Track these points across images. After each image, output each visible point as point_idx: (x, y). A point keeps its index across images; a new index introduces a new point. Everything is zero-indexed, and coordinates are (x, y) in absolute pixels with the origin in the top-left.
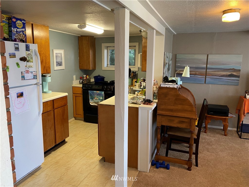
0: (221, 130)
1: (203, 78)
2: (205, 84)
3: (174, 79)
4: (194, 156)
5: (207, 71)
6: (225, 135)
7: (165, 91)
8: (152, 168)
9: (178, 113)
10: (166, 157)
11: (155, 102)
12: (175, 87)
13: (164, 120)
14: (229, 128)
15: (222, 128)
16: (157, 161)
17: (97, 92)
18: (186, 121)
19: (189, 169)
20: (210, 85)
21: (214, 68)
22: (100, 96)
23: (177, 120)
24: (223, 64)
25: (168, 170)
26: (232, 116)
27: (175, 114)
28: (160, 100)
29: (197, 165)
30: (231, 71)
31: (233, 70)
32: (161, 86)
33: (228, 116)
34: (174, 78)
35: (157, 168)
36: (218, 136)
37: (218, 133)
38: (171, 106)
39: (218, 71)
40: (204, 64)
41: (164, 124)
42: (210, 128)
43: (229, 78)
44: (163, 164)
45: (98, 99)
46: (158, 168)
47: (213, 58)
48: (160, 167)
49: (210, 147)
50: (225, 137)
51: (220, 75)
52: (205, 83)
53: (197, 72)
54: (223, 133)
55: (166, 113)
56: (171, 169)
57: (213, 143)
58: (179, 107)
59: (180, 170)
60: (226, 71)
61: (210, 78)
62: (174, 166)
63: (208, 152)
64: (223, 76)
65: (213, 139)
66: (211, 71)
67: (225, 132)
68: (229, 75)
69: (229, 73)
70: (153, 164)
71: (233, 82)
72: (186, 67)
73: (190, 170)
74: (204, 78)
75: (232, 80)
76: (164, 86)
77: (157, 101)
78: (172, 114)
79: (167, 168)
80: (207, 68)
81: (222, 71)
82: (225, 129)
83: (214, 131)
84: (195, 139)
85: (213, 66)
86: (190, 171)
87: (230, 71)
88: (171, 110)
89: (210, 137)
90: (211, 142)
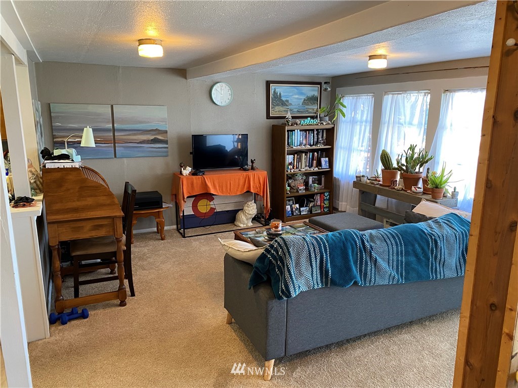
0: (154, 232)
1: (111, 149)
2: (115, 159)
3: (64, 152)
4: (126, 282)
5: (116, 134)
6: (162, 239)
7: (57, 175)
8: (53, 328)
9: (89, 213)
10: (77, 299)
11: (39, 200)
12: (76, 167)
13: (64, 231)
14: (166, 228)
15: (155, 229)
16: (59, 314)
18: (106, 223)
19: (123, 304)
20: (125, 160)
21: (126, 129)
23: (88, 225)
24: (141, 122)
25: (86, 320)
26: (167, 205)
27: (84, 215)
28: (50, 194)
29: (133, 294)
30: (154, 133)
31: (157, 132)
32: (47, 167)
33: (161, 207)
34: (64, 150)
35: (64, 323)
36: (151, 243)
37: (151, 239)
38: (74, 201)
39: (135, 135)
40: (108, 122)
41: (65, 238)
42: (136, 235)
43: (153, 145)
44: (74, 312)
46: (66, 324)
47: (122, 111)
48: (70, 320)
49: (144, 263)
50: (162, 241)
51: (138, 140)
52: (115, 157)
53: (98, 138)
54: (159, 236)
55: (66, 216)
56: (91, 315)
57: (147, 255)
58: (90, 201)
59: (108, 310)
60: (147, 134)
61: (122, 146)
62: (95, 308)
63: (145, 269)
64: (143, 142)
65: (145, 250)
66: (122, 134)
67: (160, 234)
68: (152, 140)
69: (152, 137)
70: (52, 321)
71: (159, 152)
72: (85, 129)
73: (125, 305)
74: (112, 147)
75: (157, 148)
76: (53, 167)
77: (41, 197)
78: (78, 216)
79: (84, 315)
80: (114, 129)
81: (141, 134)
82: (160, 231)
83: (144, 237)
84: (124, 251)
85: (125, 126)
86: (125, 307)
87: (152, 132)
88: (76, 210)
89: (140, 249)
90: (144, 254)
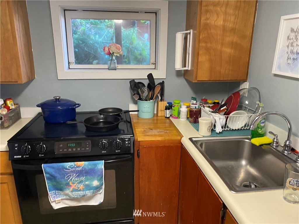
17: (79, 167)
22: (89, 177)
45: (81, 186)
